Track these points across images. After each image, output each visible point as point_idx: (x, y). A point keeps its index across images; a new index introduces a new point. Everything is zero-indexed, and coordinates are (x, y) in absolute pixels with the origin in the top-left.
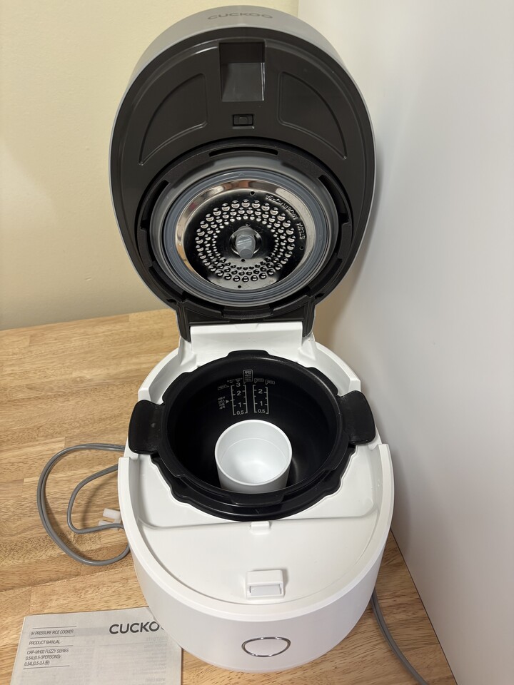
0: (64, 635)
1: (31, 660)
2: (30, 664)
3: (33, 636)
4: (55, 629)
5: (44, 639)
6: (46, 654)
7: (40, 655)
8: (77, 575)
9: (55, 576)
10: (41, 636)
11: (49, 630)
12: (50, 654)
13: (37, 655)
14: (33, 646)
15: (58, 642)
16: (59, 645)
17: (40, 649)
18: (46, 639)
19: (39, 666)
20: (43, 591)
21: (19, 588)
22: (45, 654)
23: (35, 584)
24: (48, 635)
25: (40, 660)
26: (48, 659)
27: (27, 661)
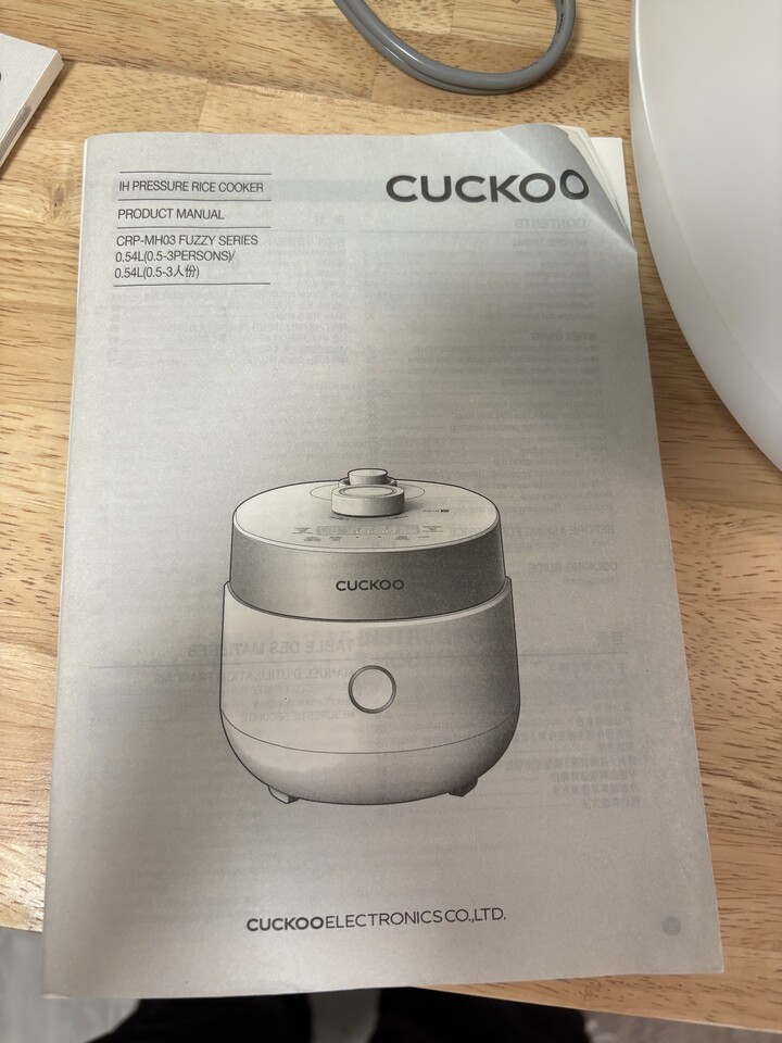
0: (234, 194)
1: (133, 264)
2: (135, 273)
3: (126, 193)
4: (201, 178)
5: (168, 205)
6: (183, 246)
7: (165, 249)
8: (361, 95)
9: (286, 72)
10: (152, 194)
11: (181, 178)
12: (195, 248)
13: (154, 248)
14: (130, 221)
15: (216, 215)
16: (221, 223)
17: (159, 233)
18: (175, 205)
19: (164, 279)
20: (242, 107)
21: (168, 70)
22: (177, 247)
23: (220, 74)
24: (178, 193)
25: (164, 265)
26: (192, 261)
27: (122, 266)
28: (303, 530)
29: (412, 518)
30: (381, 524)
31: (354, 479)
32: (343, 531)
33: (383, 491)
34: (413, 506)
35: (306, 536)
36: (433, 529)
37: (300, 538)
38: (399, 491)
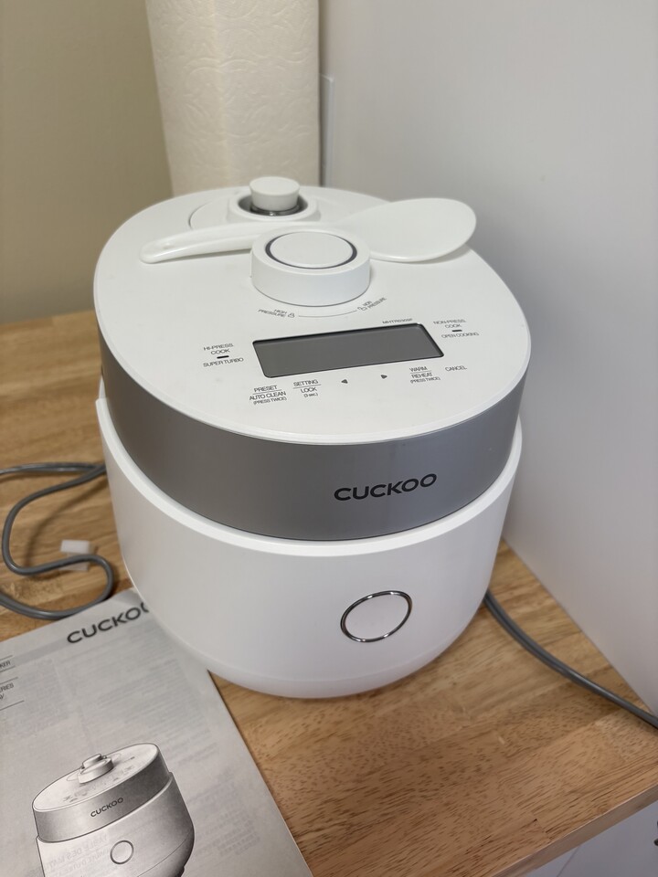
28: (68, 798)
29: (118, 769)
30: (104, 779)
31: (86, 765)
32: (87, 790)
33: (102, 763)
34: (117, 763)
35: (69, 800)
36: (129, 768)
37: (68, 802)
38: (108, 760)
